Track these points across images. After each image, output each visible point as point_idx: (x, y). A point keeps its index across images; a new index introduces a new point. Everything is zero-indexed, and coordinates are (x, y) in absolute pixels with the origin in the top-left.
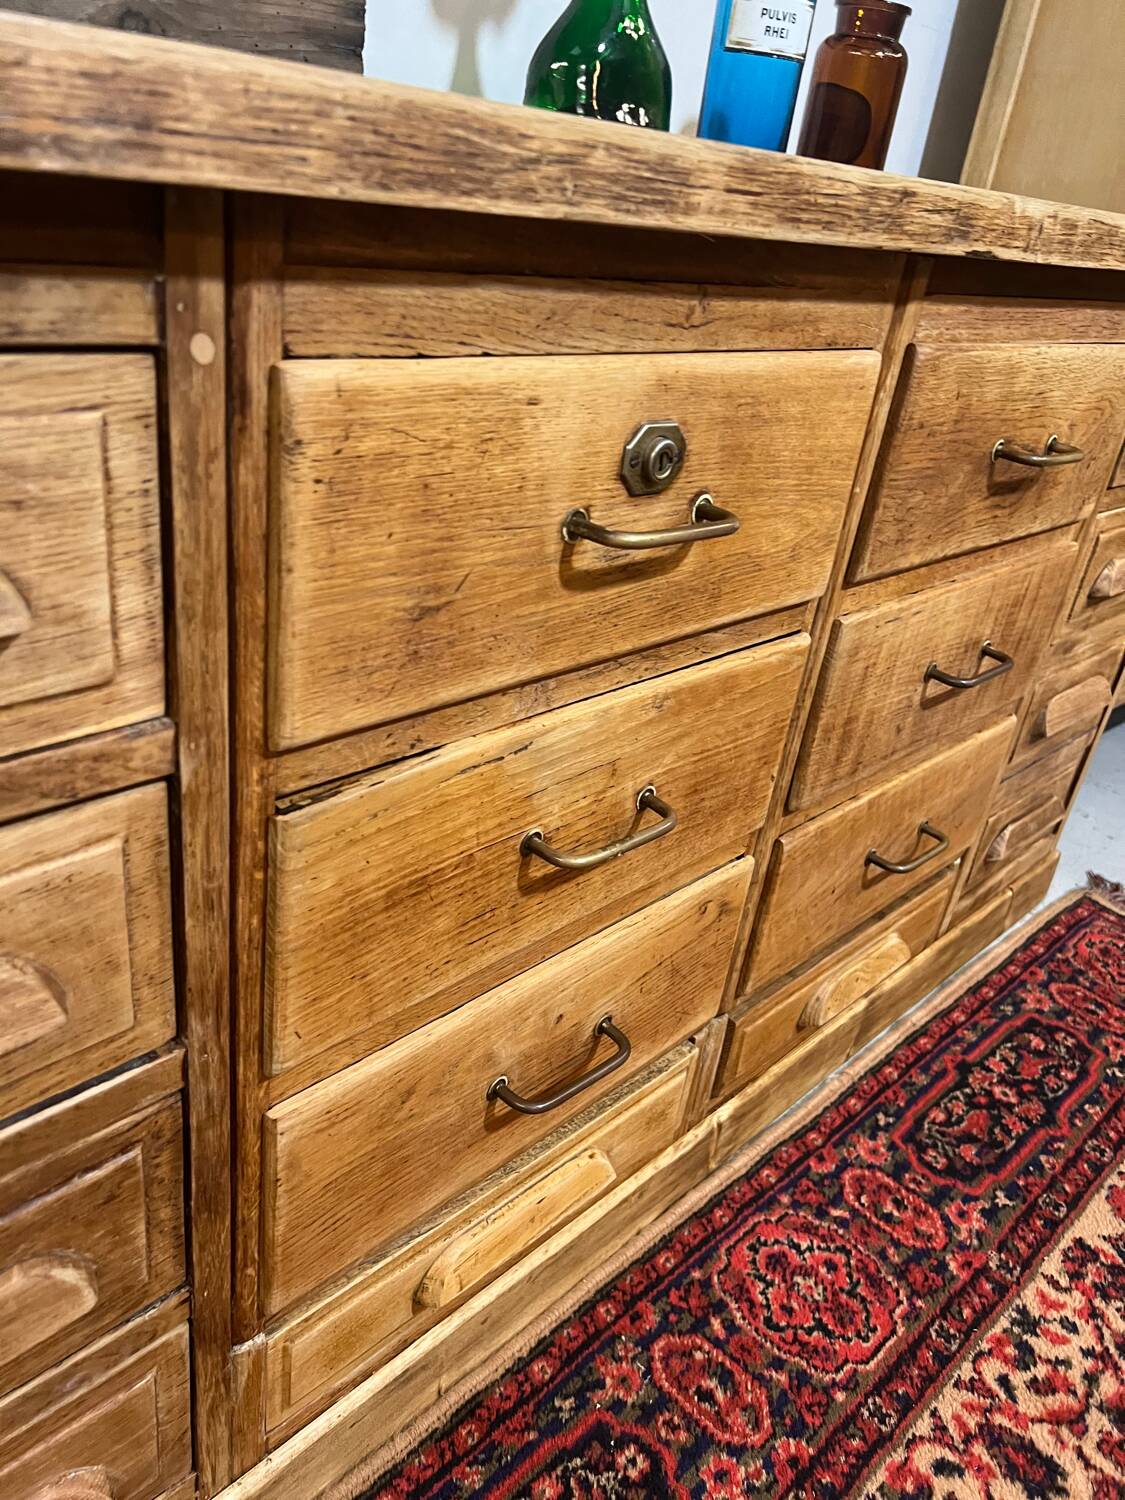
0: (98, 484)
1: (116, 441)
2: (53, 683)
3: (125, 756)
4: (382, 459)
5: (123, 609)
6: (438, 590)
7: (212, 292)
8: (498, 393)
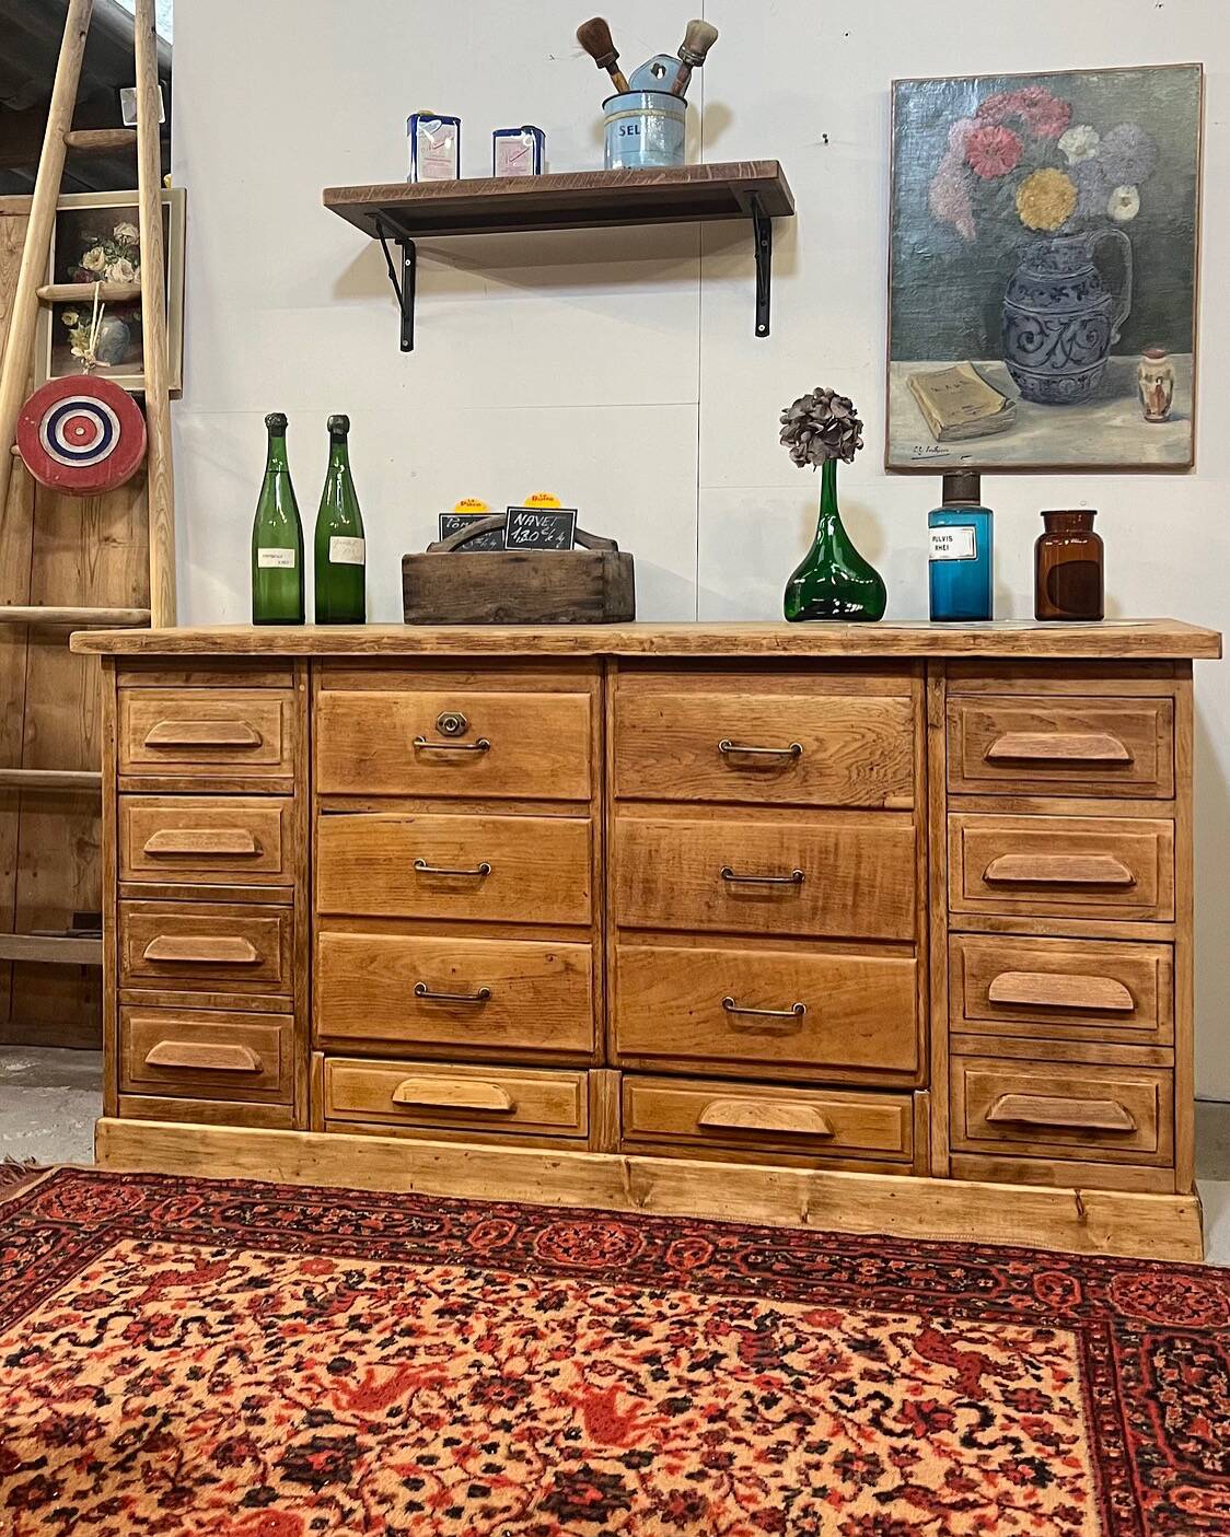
0: (279, 716)
1: (285, 707)
2: (266, 761)
3: (281, 785)
4: (344, 715)
5: (285, 746)
6: (364, 754)
7: (305, 676)
8: (381, 700)
